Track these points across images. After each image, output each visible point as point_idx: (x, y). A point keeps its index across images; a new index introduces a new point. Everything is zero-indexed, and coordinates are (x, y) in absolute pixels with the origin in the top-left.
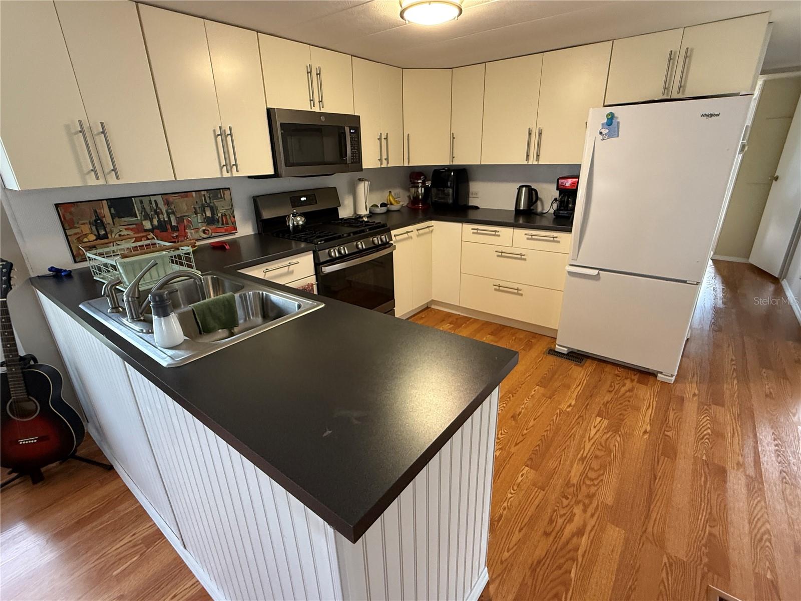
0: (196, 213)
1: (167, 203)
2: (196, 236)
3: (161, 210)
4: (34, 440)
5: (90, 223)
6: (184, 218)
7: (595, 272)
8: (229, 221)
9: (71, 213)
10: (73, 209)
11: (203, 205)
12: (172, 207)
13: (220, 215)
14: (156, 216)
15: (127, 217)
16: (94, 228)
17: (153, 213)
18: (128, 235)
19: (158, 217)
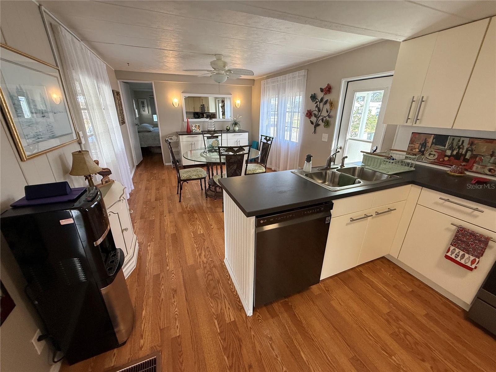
1: (471, 144)
2: (480, 171)
5: (420, 144)
6: (479, 156)
10: (417, 136)
12: (473, 147)
14: (458, 149)
15: (440, 145)
16: (420, 146)
17: (457, 147)
18: (434, 155)
19: (459, 150)
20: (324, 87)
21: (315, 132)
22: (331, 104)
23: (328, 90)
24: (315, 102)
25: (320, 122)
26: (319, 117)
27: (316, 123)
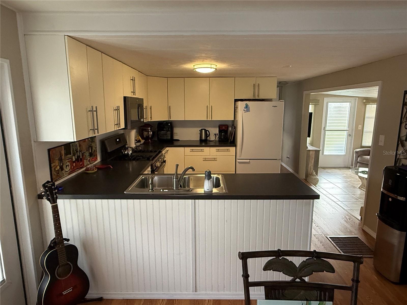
0: (87, 151)
1: (80, 146)
2: (87, 164)
3: (78, 150)
4: (70, 290)
5: (58, 159)
6: (84, 153)
7: (248, 161)
8: (96, 154)
10: (54, 152)
11: (89, 146)
12: (81, 148)
13: (93, 151)
14: (76, 153)
15: (69, 154)
18: (69, 165)
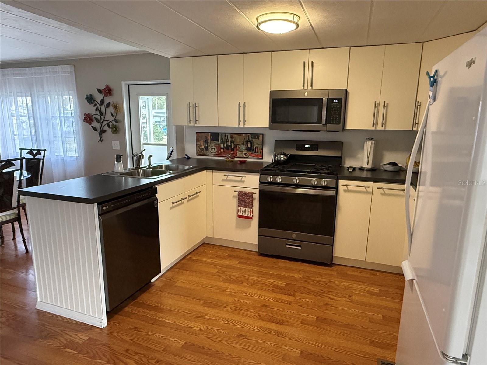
0: (243, 144)
1: (232, 137)
2: (241, 156)
3: (228, 140)
5: (204, 141)
6: (238, 145)
8: (259, 152)
9: (199, 136)
11: (247, 140)
12: (233, 140)
13: (255, 147)
15: (216, 141)
16: (204, 143)
17: (225, 141)
18: (215, 149)
19: (227, 143)
20: (102, 87)
21: (101, 140)
22: (116, 107)
23: (108, 91)
24: (93, 105)
25: (106, 128)
26: (102, 122)
27: (100, 129)
